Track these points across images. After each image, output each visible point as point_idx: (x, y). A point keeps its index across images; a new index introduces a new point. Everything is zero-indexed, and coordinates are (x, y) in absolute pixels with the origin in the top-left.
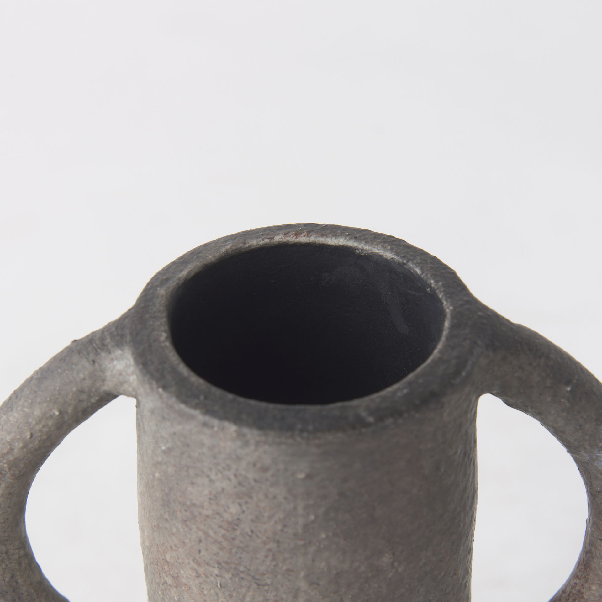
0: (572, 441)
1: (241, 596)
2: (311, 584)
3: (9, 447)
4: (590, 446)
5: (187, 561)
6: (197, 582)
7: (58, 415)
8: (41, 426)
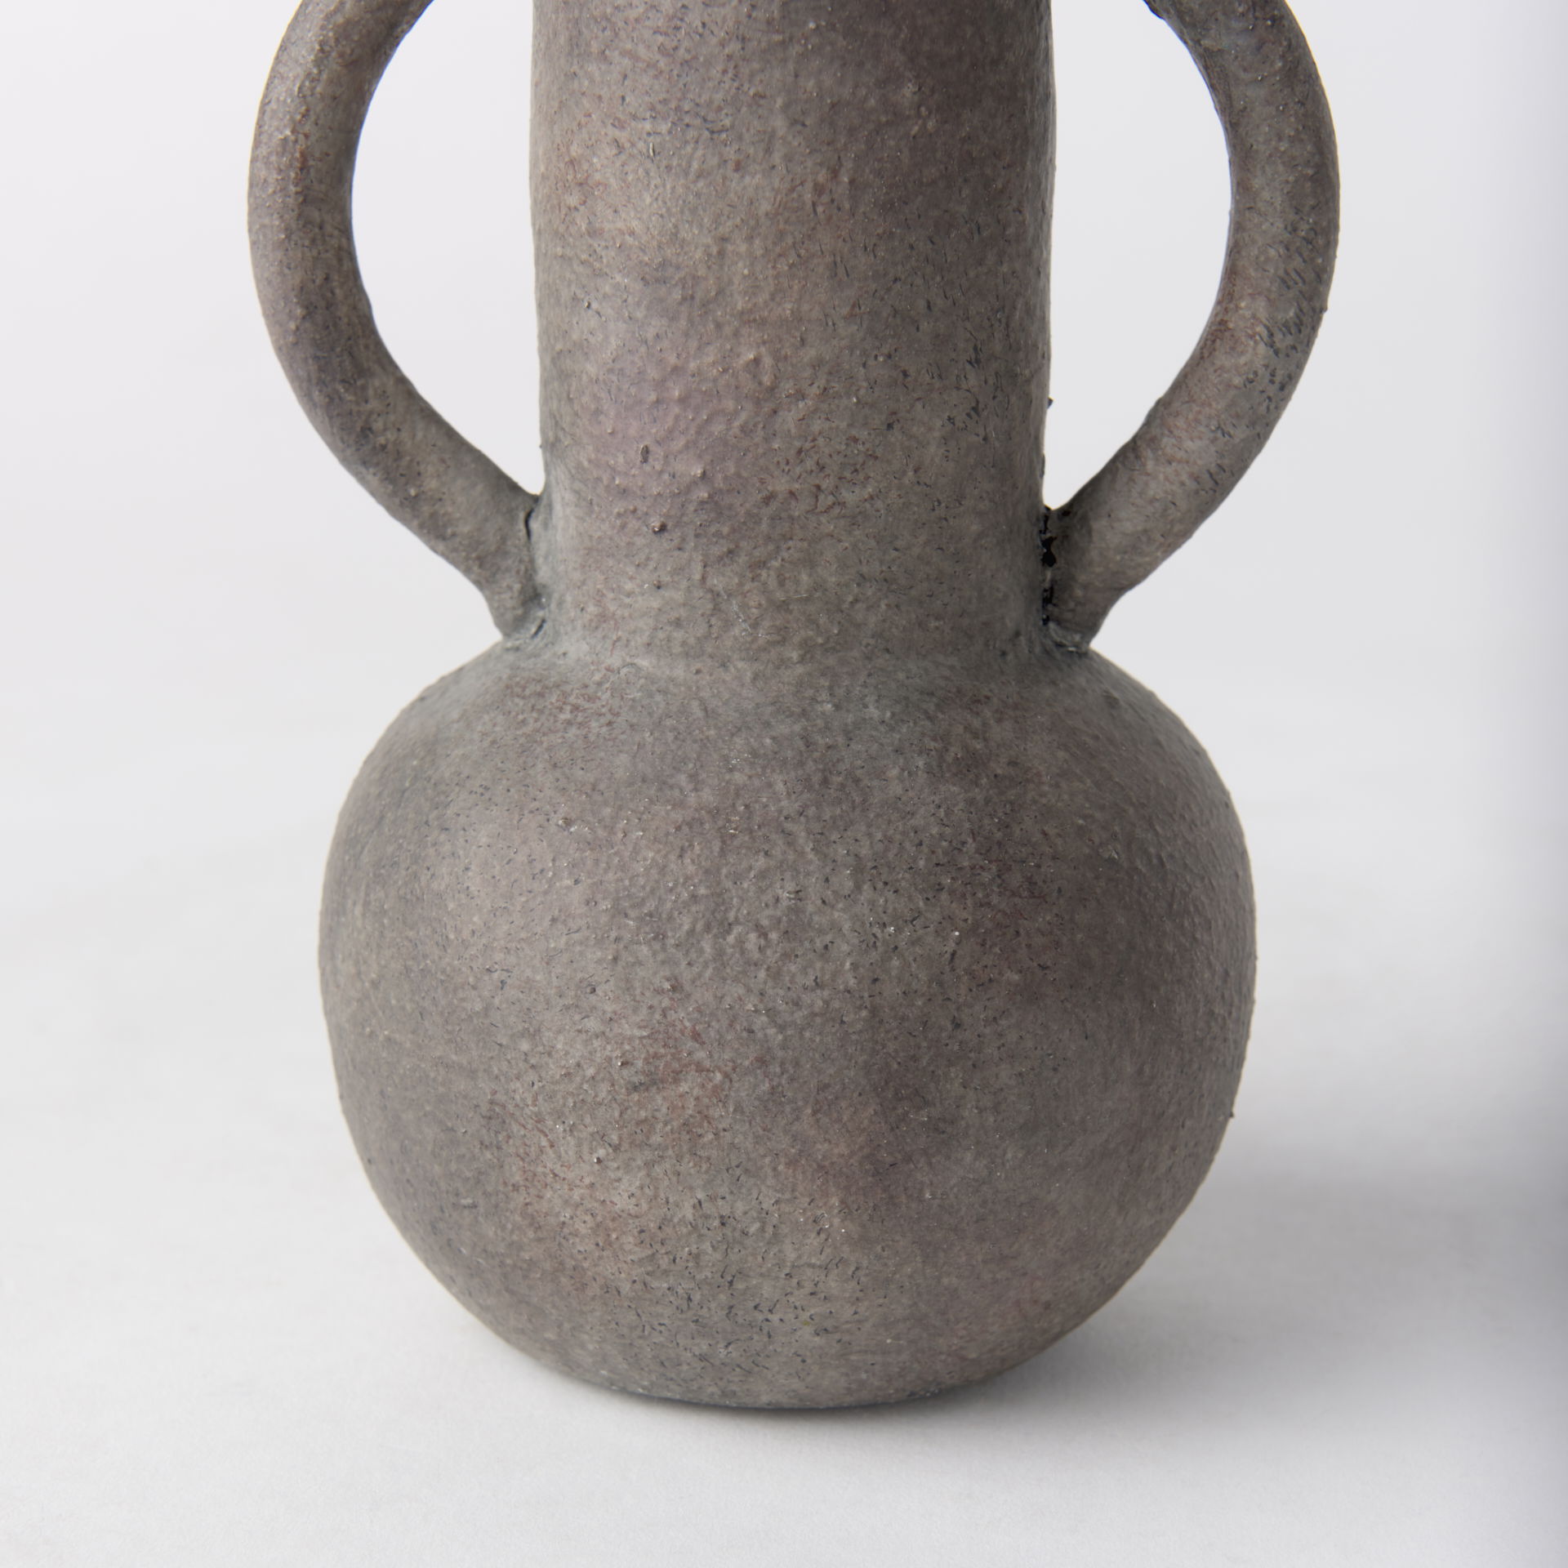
2: (793, 123)
5: (603, 131)
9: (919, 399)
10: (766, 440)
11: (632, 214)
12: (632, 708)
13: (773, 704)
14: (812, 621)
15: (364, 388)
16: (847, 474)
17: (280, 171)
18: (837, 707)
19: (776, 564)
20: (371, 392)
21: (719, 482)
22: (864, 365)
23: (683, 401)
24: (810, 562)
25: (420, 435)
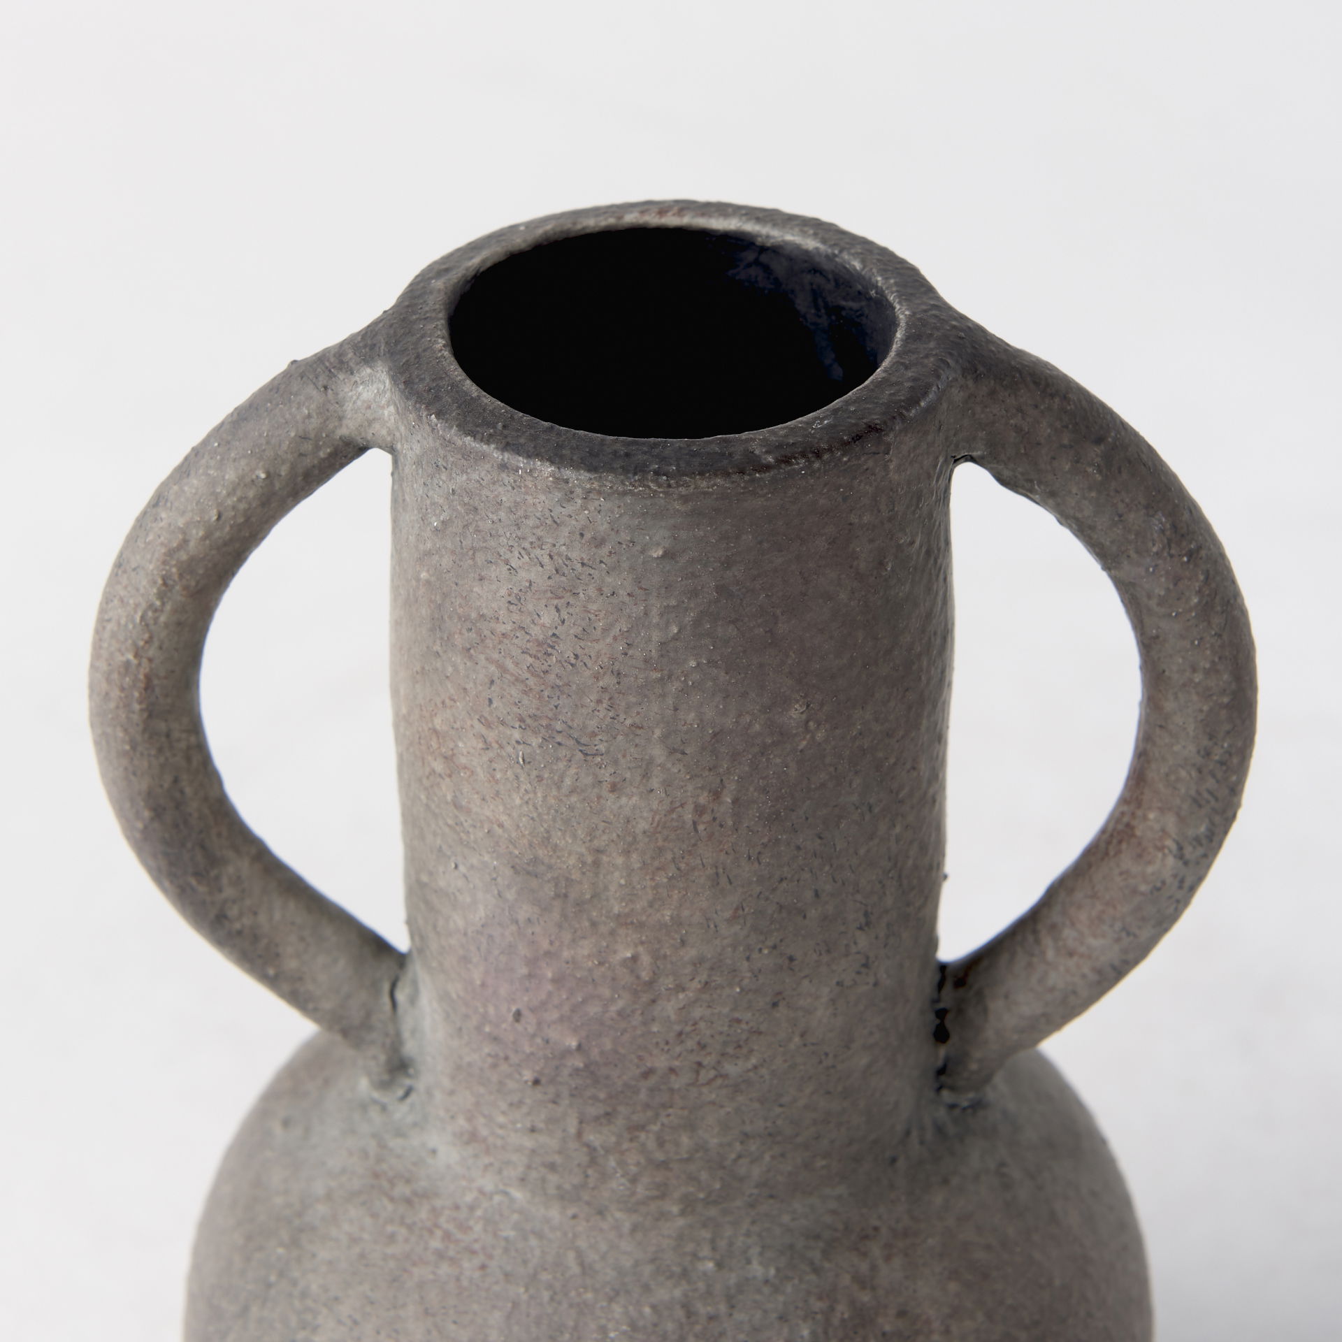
0: (1108, 543)
1: (556, 778)
2: (672, 751)
3: (181, 537)
4: (1137, 552)
5: (469, 723)
6: (485, 759)
7: (264, 479)
8: (235, 499)
9: (806, 977)
10: (645, 1023)
11: (501, 808)
12: (506, 1250)
13: (653, 1261)
14: (693, 1179)
15: (217, 878)
16: (730, 1050)
17: (122, 689)
18: (719, 1265)
19: (655, 1128)
20: (225, 881)
21: (595, 1054)
22: (748, 959)
23: (558, 981)
24: (691, 1127)
25: (277, 915)
